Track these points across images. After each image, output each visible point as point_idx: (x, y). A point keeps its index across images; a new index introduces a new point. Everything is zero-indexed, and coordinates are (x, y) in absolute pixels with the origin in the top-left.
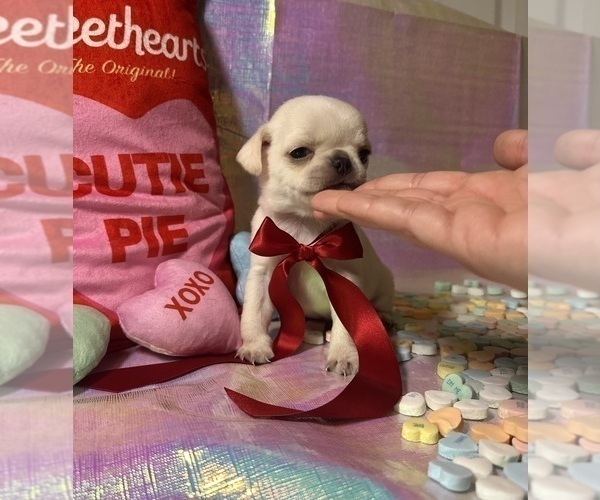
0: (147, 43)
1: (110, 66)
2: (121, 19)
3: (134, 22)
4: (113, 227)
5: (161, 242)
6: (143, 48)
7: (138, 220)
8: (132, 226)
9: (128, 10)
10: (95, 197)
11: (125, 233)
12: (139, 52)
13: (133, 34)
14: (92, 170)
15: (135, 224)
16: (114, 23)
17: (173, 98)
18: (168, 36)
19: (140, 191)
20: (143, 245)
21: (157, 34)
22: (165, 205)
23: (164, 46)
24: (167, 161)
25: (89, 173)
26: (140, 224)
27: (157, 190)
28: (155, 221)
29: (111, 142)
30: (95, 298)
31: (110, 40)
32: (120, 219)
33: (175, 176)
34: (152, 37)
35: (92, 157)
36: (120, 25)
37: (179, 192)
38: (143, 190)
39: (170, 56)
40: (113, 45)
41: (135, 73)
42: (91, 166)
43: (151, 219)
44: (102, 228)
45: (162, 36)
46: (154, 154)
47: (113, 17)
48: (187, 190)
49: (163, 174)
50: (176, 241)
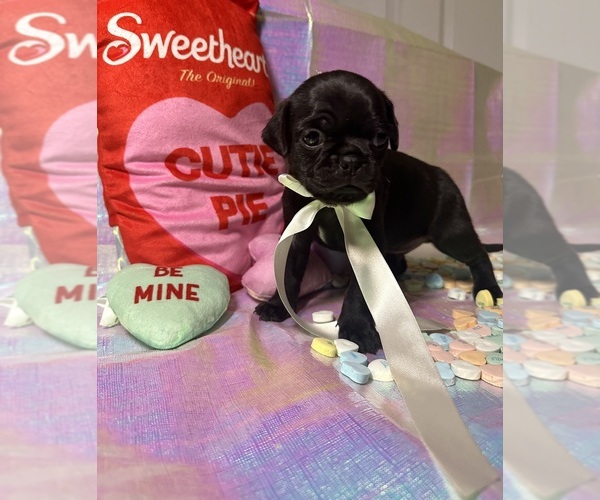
0: (235, 58)
1: (212, 77)
2: (217, 39)
3: (225, 42)
4: (218, 202)
5: (251, 213)
6: (233, 63)
7: (233, 197)
8: (230, 202)
9: (221, 31)
10: (204, 180)
11: (226, 207)
12: (231, 66)
13: (226, 51)
14: (202, 158)
15: (232, 200)
16: (213, 43)
17: (254, 102)
18: (247, 53)
19: (235, 174)
20: (239, 216)
21: (241, 52)
22: (251, 185)
23: (246, 61)
24: (252, 151)
25: (199, 161)
26: (235, 200)
27: (246, 174)
28: (245, 197)
29: (214, 136)
30: (208, 257)
31: (211, 55)
32: (221, 197)
33: (257, 163)
34: (238, 54)
35: (202, 148)
36: (216, 44)
37: (260, 175)
38: (236, 174)
39: (250, 69)
40: (213, 60)
41: (229, 82)
42: (201, 155)
43: (242, 196)
44: (210, 204)
45: (244, 52)
46: (243, 146)
47: (212, 37)
48: (265, 173)
49: (249, 161)
50: (261, 212)
